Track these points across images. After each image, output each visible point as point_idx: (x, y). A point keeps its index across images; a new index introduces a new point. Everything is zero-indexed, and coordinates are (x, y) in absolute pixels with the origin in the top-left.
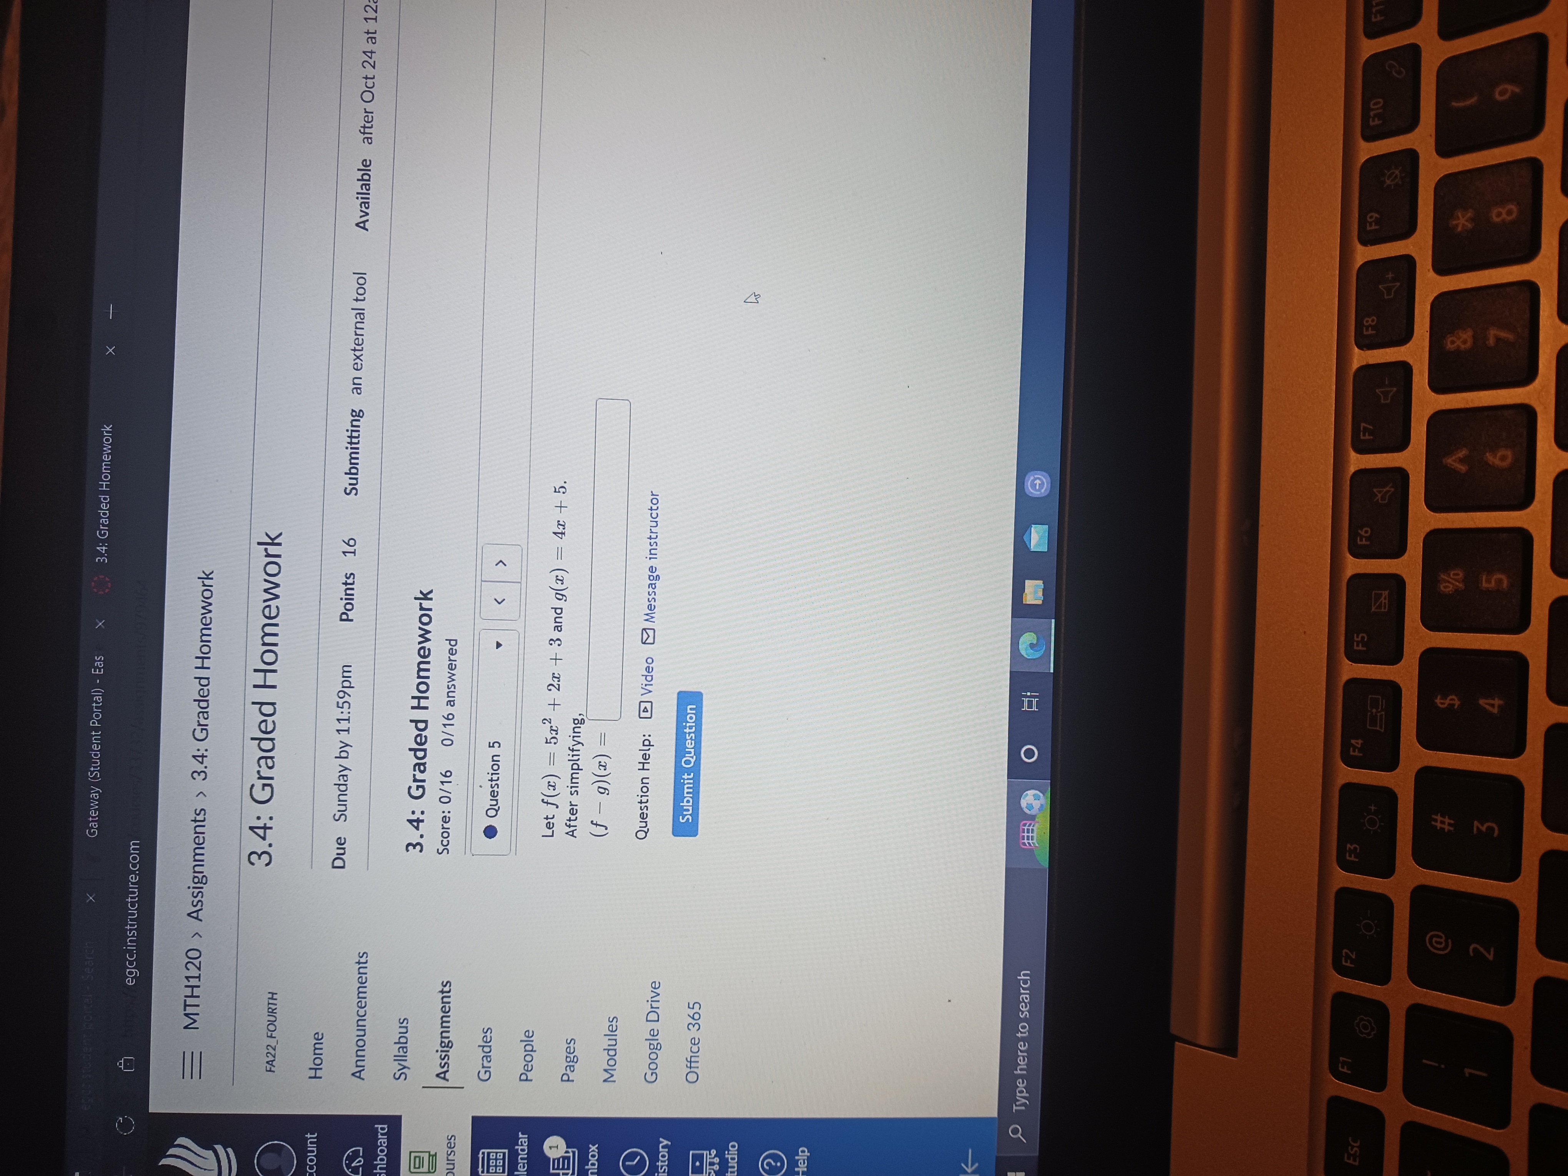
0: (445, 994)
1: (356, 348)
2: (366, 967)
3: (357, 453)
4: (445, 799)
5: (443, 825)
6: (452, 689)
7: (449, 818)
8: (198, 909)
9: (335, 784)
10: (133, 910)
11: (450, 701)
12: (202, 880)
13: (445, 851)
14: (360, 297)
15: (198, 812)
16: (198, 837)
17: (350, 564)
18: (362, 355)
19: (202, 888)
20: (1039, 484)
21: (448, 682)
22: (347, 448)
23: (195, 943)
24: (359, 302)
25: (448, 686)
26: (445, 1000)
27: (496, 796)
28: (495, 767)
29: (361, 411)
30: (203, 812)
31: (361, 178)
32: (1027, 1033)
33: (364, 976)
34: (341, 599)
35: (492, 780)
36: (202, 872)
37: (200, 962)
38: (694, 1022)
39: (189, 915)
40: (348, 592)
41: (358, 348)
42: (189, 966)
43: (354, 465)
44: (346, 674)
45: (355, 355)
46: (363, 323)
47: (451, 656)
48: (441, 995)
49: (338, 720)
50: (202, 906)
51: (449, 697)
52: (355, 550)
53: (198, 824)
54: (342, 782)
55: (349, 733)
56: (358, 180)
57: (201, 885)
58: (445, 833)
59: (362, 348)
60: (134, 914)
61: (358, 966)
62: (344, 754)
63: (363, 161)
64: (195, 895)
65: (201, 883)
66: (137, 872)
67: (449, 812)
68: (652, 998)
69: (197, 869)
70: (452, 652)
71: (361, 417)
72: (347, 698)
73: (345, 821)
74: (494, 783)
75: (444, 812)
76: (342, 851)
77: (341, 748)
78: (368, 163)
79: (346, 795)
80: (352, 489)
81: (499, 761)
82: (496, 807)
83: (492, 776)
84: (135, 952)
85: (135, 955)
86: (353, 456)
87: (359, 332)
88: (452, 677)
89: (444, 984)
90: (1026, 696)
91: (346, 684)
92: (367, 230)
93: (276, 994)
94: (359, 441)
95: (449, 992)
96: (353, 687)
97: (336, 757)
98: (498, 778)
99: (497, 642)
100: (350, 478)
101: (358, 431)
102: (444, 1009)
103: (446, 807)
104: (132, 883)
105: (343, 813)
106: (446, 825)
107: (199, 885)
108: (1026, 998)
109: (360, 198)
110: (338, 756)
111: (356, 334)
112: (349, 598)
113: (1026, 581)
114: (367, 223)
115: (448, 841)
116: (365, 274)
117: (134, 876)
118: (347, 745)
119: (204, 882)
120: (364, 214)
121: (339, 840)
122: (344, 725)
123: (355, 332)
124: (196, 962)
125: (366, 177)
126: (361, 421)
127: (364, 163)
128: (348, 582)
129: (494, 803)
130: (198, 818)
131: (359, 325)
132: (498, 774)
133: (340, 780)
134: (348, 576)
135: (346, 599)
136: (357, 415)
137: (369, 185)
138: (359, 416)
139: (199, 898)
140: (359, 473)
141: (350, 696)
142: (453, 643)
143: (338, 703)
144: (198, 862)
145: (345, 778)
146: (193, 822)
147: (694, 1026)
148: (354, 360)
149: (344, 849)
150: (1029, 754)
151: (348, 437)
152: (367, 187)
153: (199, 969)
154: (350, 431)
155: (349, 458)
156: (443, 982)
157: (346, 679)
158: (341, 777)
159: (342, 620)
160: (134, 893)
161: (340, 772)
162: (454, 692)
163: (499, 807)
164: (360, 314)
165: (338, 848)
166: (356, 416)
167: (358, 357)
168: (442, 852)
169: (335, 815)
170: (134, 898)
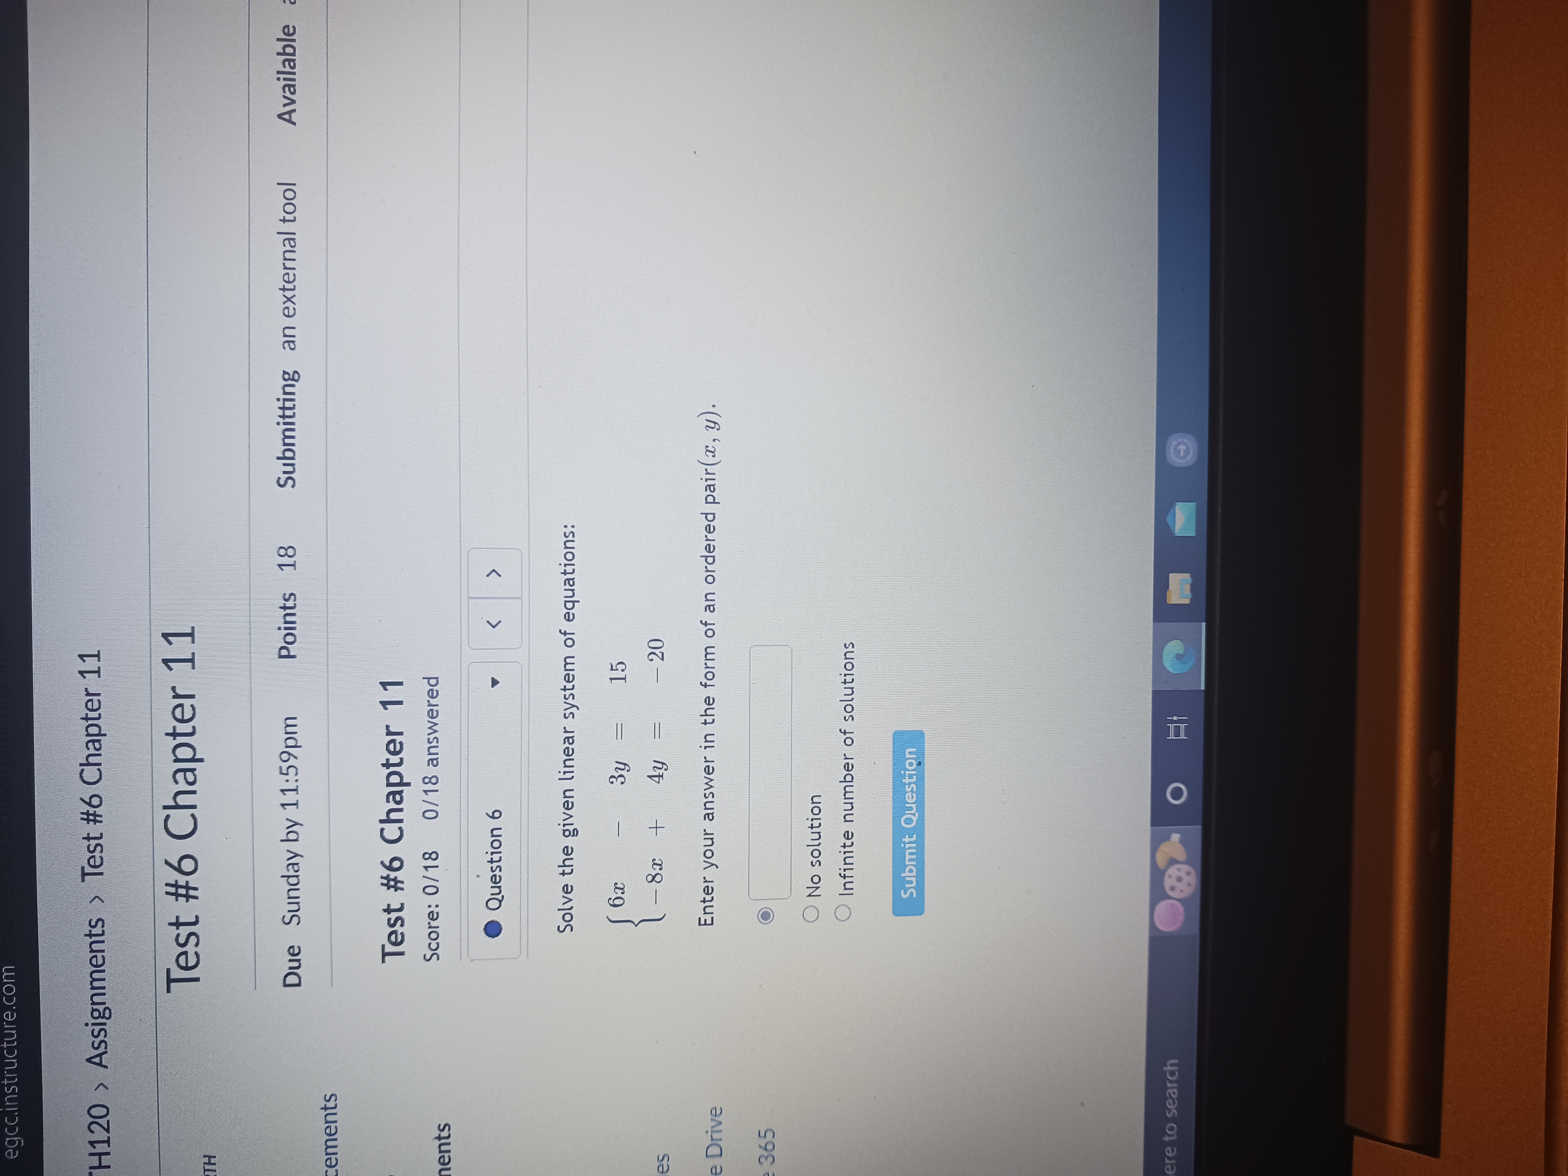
0: (443, 1141)
1: (286, 287)
2: (335, 1114)
3: (293, 430)
4: (431, 890)
5: (429, 923)
6: (434, 744)
7: (437, 913)
8: (101, 1052)
9: (282, 876)
10: (12, 1059)
11: (432, 760)
12: (104, 1014)
13: (435, 957)
14: (288, 217)
15: (93, 923)
16: (96, 956)
17: (288, 581)
18: (294, 296)
19: (105, 1024)
20: (1184, 450)
21: (429, 734)
22: (278, 424)
23: (100, 1097)
24: (287, 223)
25: (429, 739)
26: (443, 1148)
27: (499, 882)
28: (496, 844)
29: (295, 372)
30: (100, 923)
31: (282, 51)
32: (1176, 1135)
33: (333, 1125)
34: (279, 629)
35: (492, 861)
36: (104, 1003)
37: (108, 1122)
38: (766, 1154)
39: (89, 1060)
40: (288, 619)
41: (288, 287)
42: (93, 1127)
43: (288, 447)
44: (289, 729)
45: (284, 296)
46: (294, 251)
47: (431, 700)
48: (437, 1143)
49: (282, 791)
50: (106, 1048)
51: (430, 754)
52: (295, 562)
53: (94, 939)
54: (292, 873)
55: (297, 808)
56: (278, 54)
57: (103, 1021)
58: (433, 933)
59: (295, 286)
60: (12, 1064)
61: (324, 1113)
62: (292, 836)
63: (284, 28)
64: (96, 1033)
65: (104, 1017)
66: (14, 1008)
67: (437, 906)
68: (712, 1127)
69: (96, 999)
70: (432, 694)
71: (296, 381)
72: (292, 762)
73: (298, 924)
74: (495, 865)
75: (430, 906)
76: (296, 964)
77: (288, 828)
78: (291, 31)
79: (298, 889)
80: (288, 479)
81: (500, 836)
82: (499, 897)
83: (492, 856)
84: (16, 1114)
85: (17, 1118)
86: (287, 433)
87: (289, 264)
88: (433, 728)
89: (442, 1127)
90: (1173, 722)
91: (291, 742)
92: (294, 124)
93: (215, 1157)
94: (294, 413)
95: (449, 1137)
96: (299, 747)
97: (282, 841)
98: (500, 858)
99: (493, 679)
100: (285, 465)
101: (293, 400)
102: (442, 1160)
103: (433, 900)
104: (8, 1023)
105: (294, 914)
106: (433, 924)
107: (100, 1020)
108: (1174, 1093)
109: (282, 80)
110: (285, 838)
111: (285, 268)
112: (290, 628)
113: (1171, 575)
114: (293, 114)
115: (438, 944)
116: (294, 184)
117: (10, 1013)
118: (296, 824)
119: (107, 1015)
120: (289, 101)
121: (291, 951)
122: (290, 797)
123: (284, 264)
124: (103, 1121)
125: (289, 50)
126: (296, 386)
127: (286, 30)
128: (287, 605)
129: (497, 891)
130: (94, 931)
131: (288, 255)
132: (500, 852)
133: (288, 870)
134: (287, 597)
135: (286, 628)
136: (291, 378)
137: (294, 60)
138: (293, 379)
139: (101, 1037)
140: (296, 457)
141: (296, 758)
142: (433, 682)
143: (281, 767)
144: (97, 989)
145: (295, 866)
146: (88, 937)
147: (766, 1159)
148: (284, 303)
149: (299, 960)
150: (1177, 794)
151: (280, 408)
152: (292, 64)
153: (108, 1130)
154: (281, 401)
155: (283, 437)
156: (439, 1125)
157: (290, 736)
158: (291, 866)
159: (281, 657)
160: (12, 1035)
161: (288, 859)
162: (437, 747)
163: (503, 897)
164: (289, 239)
165: (290, 961)
166: (289, 379)
167: (289, 299)
168: (431, 958)
169: (284, 917)
170: (13, 1042)
